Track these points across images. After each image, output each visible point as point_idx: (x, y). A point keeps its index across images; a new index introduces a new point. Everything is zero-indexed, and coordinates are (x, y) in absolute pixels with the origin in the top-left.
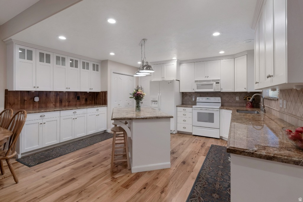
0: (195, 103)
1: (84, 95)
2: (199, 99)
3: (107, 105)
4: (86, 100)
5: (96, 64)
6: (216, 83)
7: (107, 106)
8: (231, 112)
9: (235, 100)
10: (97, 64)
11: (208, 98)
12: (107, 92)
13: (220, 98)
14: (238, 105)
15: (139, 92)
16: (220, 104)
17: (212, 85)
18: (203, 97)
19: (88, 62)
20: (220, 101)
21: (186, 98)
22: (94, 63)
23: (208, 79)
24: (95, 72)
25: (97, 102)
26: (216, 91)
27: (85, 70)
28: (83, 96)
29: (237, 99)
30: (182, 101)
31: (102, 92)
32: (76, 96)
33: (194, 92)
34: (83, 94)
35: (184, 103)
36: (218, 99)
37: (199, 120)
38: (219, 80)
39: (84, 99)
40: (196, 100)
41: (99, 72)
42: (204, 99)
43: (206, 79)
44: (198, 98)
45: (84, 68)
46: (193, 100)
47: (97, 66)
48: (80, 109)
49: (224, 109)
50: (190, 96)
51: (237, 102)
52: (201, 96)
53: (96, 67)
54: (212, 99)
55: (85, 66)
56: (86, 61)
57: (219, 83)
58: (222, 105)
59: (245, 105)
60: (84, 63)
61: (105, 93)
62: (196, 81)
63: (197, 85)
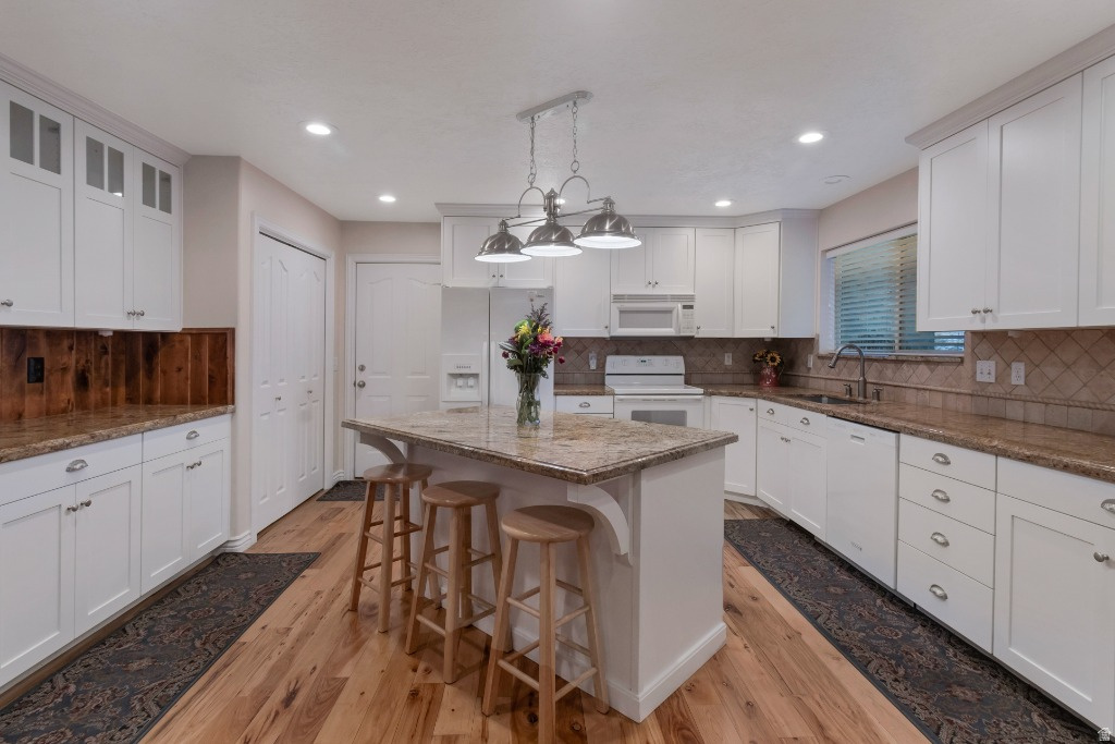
1: (71, 348)
2: (614, 363)
3: (233, 403)
4: (82, 382)
5: (159, 166)
6: (685, 307)
7: (233, 412)
9: (723, 363)
10: (168, 169)
11: (643, 358)
12: (233, 331)
13: (680, 359)
16: (680, 379)
17: (669, 311)
18: (627, 354)
19: (119, 146)
20: (682, 370)
22: (152, 162)
23: (657, 292)
24: (156, 212)
25: (151, 391)
26: (682, 334)
27: (103, 194)
28: (65, 359)
29: (728, 360)
30: (555, 374)
31: (197, 335)
32: (18, 358)
33: (607, 335)
34: (66, 344)
35: (558, 378)
36: (676, 363)
38: (692, 298)
39: (70, 378)
40: (602, 365)
41: (175, 218)
42: (629, 363)
43: (650, 291)
44: (610, 359)
45: (94, 178)
46: (593, 366)
47: (166, 179)
48: (109, 437)
49: (721, 394)
50: (579, 353)
51: (727, 371)
52: (617, 352)
53: (157, 189)
54: (659, 363)
55: (105, 167)
56: (108, 142)
57: (691, 307)
60: (94, 148)
62: (618, 298)
63: (621, 312)
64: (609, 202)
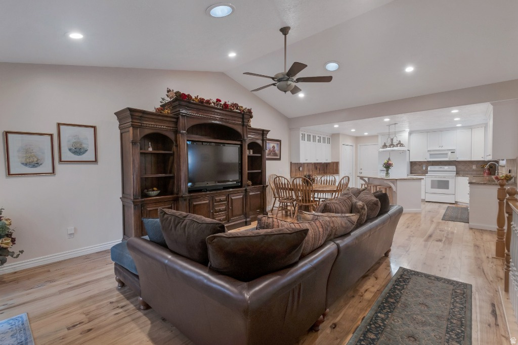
0: (426, 172)
2: (431, 168)
3: (339, 174)
6: (452, 152)
8: (468, 178)
9: (472, 168)
10: (329, 137)
11: (441, 166)
12: (339, 162)
13: (455, 167)
14: (475, 173)
15: (390, 162)
16: (455, 173)
17: (447, 154)
18: (436, 165)
20: (455, 170)
21: (415, 167)
23: (443, 148)
26: (451, 160)
29: (474, 167)
30: (411, 171)
31: (333, 163)
33: (425, 161)
35: (413, 172)
36: (453, 168)
37: (432, 187)
38: (454, 150)
40: (427, 169)
41: (330, 145)
42: (437, 168)
43: (440, 148)
44: (429, 167)
46: (424, 169)
47: (329, 139)
49: (460, 176)
50: (420, 165)
51: (474, 170)
52: (433, 165)
54: (446, 168)
55: (324, 140)
57: (454, 152)
58: (456, 174)
59: (482, 173)
61: (337, 164)
62: (429, 151)
63: (430, 155)
64: (400, 141)
